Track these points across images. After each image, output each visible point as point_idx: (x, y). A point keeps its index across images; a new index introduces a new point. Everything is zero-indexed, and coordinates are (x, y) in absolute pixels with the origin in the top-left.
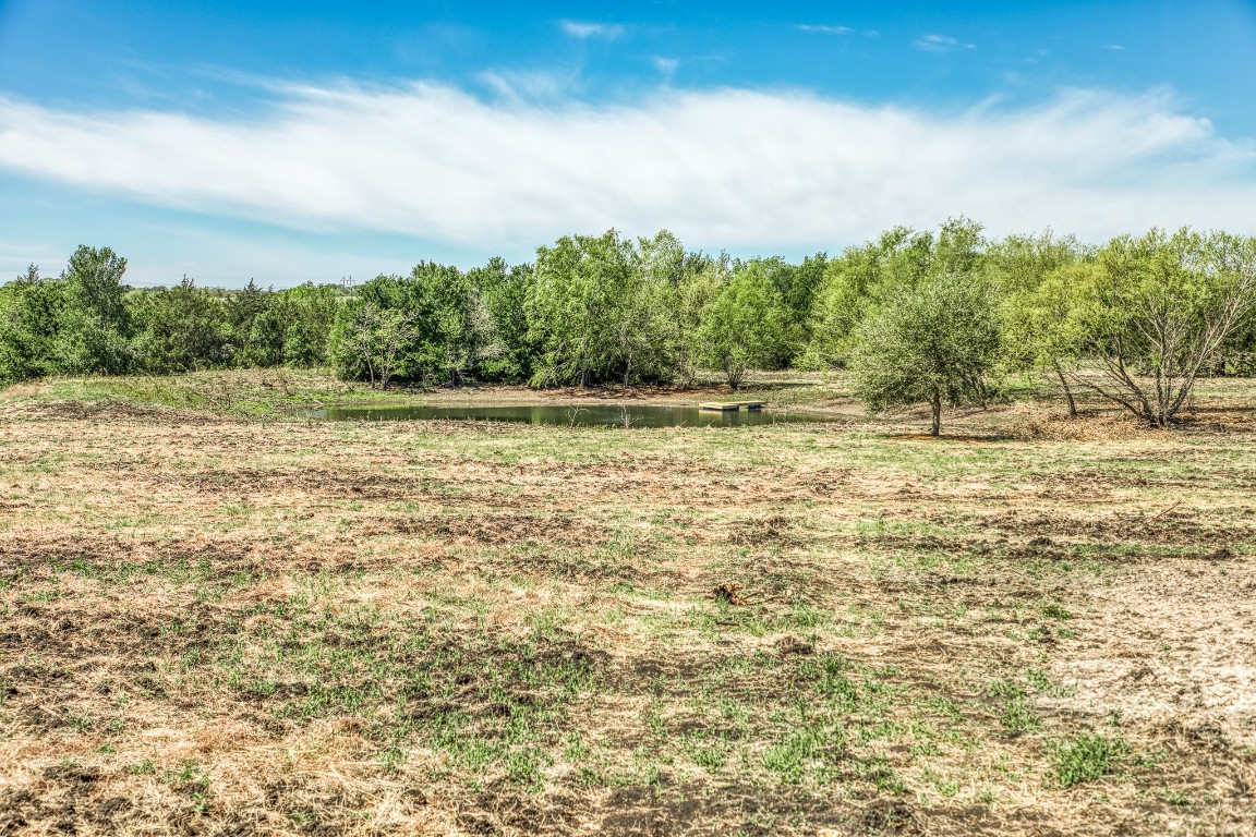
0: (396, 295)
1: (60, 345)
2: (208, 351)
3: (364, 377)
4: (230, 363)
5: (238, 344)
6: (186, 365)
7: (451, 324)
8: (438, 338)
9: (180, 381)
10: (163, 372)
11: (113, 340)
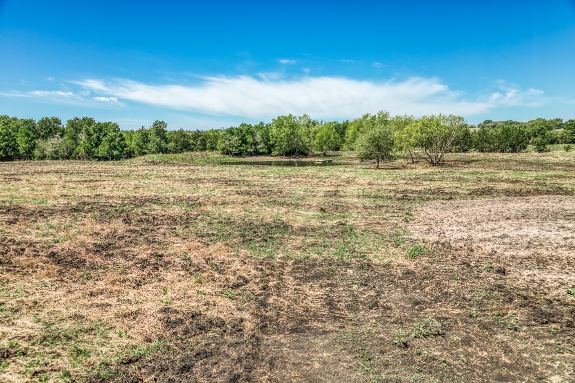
0: (236, 132)
1: (149, 146)
2: (187, 147)
3: (227, 154)
4: (192, 150)
5: (195, 145)
6: (181, 151)
7: (250, 139)
8: (246, 143)
9: (180, 155)
10: (176, 153)
11: (164, 145)
